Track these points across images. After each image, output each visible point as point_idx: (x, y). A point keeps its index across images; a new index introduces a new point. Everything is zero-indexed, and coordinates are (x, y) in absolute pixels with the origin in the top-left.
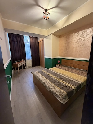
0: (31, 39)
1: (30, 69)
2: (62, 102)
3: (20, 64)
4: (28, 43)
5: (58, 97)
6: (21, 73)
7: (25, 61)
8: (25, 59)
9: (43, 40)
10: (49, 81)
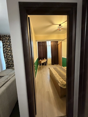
0: (52, 43)
1: (49, 66)
2: (60, 86)
3: (43, 62)
4: (50, 46)
5: (59, 83)
6: (43, 67)
7: (46, 60)
8: (46, 58)
9: (61, 43)
10: (58, 75)
